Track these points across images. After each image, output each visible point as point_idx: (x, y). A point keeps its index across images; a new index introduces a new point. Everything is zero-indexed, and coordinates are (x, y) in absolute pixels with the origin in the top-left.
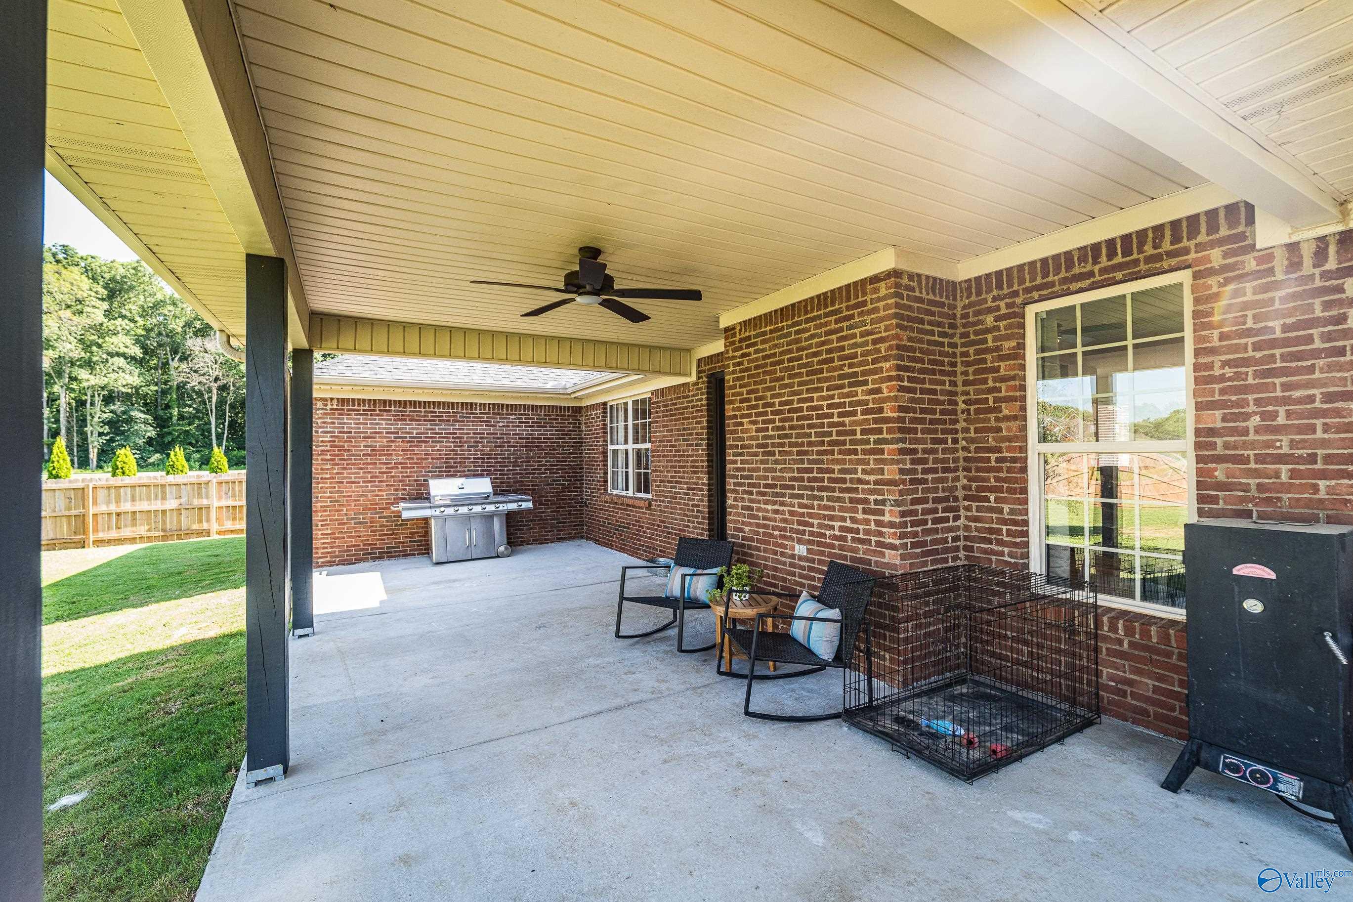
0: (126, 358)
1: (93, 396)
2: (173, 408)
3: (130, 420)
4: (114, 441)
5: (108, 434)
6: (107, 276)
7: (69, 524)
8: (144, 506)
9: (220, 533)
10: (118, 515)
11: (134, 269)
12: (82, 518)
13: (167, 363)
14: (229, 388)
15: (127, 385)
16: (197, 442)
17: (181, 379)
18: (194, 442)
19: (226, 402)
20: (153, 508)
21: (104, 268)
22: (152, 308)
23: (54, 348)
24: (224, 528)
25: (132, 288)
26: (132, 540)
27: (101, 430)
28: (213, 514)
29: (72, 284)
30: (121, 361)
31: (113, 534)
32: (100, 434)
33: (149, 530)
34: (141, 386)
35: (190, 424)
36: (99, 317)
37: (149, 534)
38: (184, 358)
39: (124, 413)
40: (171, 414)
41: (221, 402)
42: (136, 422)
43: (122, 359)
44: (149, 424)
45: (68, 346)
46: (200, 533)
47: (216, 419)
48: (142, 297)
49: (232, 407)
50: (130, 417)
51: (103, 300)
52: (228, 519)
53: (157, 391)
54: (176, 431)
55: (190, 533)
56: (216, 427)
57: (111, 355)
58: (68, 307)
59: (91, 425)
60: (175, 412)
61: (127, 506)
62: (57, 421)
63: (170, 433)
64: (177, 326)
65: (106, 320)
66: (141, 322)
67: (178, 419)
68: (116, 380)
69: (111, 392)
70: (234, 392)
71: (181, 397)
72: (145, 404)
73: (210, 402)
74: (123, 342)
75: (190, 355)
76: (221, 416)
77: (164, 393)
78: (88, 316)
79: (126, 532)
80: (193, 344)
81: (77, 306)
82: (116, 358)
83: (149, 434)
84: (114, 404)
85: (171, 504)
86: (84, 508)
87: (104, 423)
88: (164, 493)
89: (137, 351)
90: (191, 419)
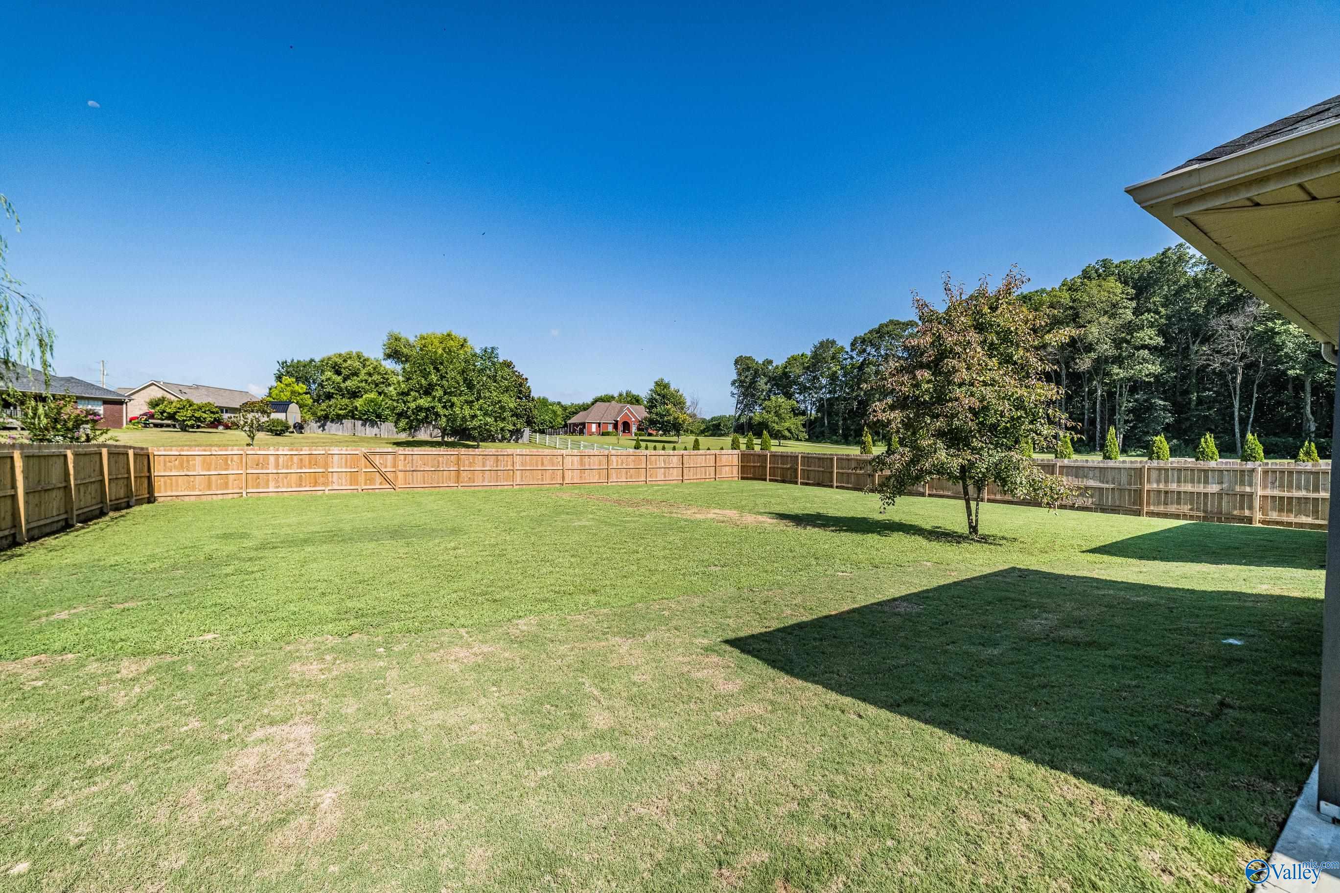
0: (1149, 350)
1: (1121, 387)
2: (1192, 394)
3: (1151, 408)
4: (1137, 428)
5: (1132, 421)
6: (1136, 276)
7: (1130, 496)
8: (1189, 488)
9: (1263, 522)
10: (1166, 492)
11: (1159, 262)
12: (1139, 492)
13: (1188, 347)
14: (1258, 366)
15: (1150, 374)
16: (1216, 427)
17: (1202, 362)
18: (1213, 427)
19: (1254, 382)
20: (1196, 490)
21: (1134, 270)
22: (1174, 295)
23: (1095, 350)
24: (1268, 518)
25: (1156, 281)
26: (1177, 516)
27: (1126, 418)
28: (1257, 504)
29: (1109, 292)
30: (1145, 353)
31: (1162, 509)
32: (1126, 422)
33: (1191, 510)
34: (1162, 375)
35: (1209, 409)
36: (1129, 315)
37: (1192, 513)
38: (1205, 340)
39: (1146, 401)
40: (1190, 399)
41: (1247, 382)
42: (1156, 409)
43: (1146, 352)
44: (1168, 410)
45: (1105, 347)
46: (1241, 519)
47: (1240, 402)
48: (1166, 288)
49: (1261, 387)
50: (1151, 404)
51: (1131, 299)
52: (1273, 509)
53: (1175, 377)
54: (1195, 416)
55: (1231, 518)
56: (1240, 410)
57: (1138, 348)
58: (1106, 312)
59: (1119, 414)
60: (1194, 397)
61: (1173, 486)
62: (1095, 412)
63: (1188, 419)
64: (1197, 308)
65: (1134, 318)
66: (1163, 311)
67: (1197, 405)
68: (1140, 371)
69: (1136, 382)
70: (1264, 371)
71: (1200, 381)
72: (1164, 392)
73: (1234, 383)
74: (1149, 336)
75: (1213, 335)
76: (1246, 399)
77: (1184, 378)
78: (1120, 317)
79: (1173, 509)
80: (1218, 324)
81: (1112, 309)
82: (1142, 351)
83: (1167, 421)
84: (1138, 394)
85: (1214, 488)
86: (1140, 484)
87: (1130, 411)
88: (1206, 477)
89: (1160, 341)
90: (1210, 405)
